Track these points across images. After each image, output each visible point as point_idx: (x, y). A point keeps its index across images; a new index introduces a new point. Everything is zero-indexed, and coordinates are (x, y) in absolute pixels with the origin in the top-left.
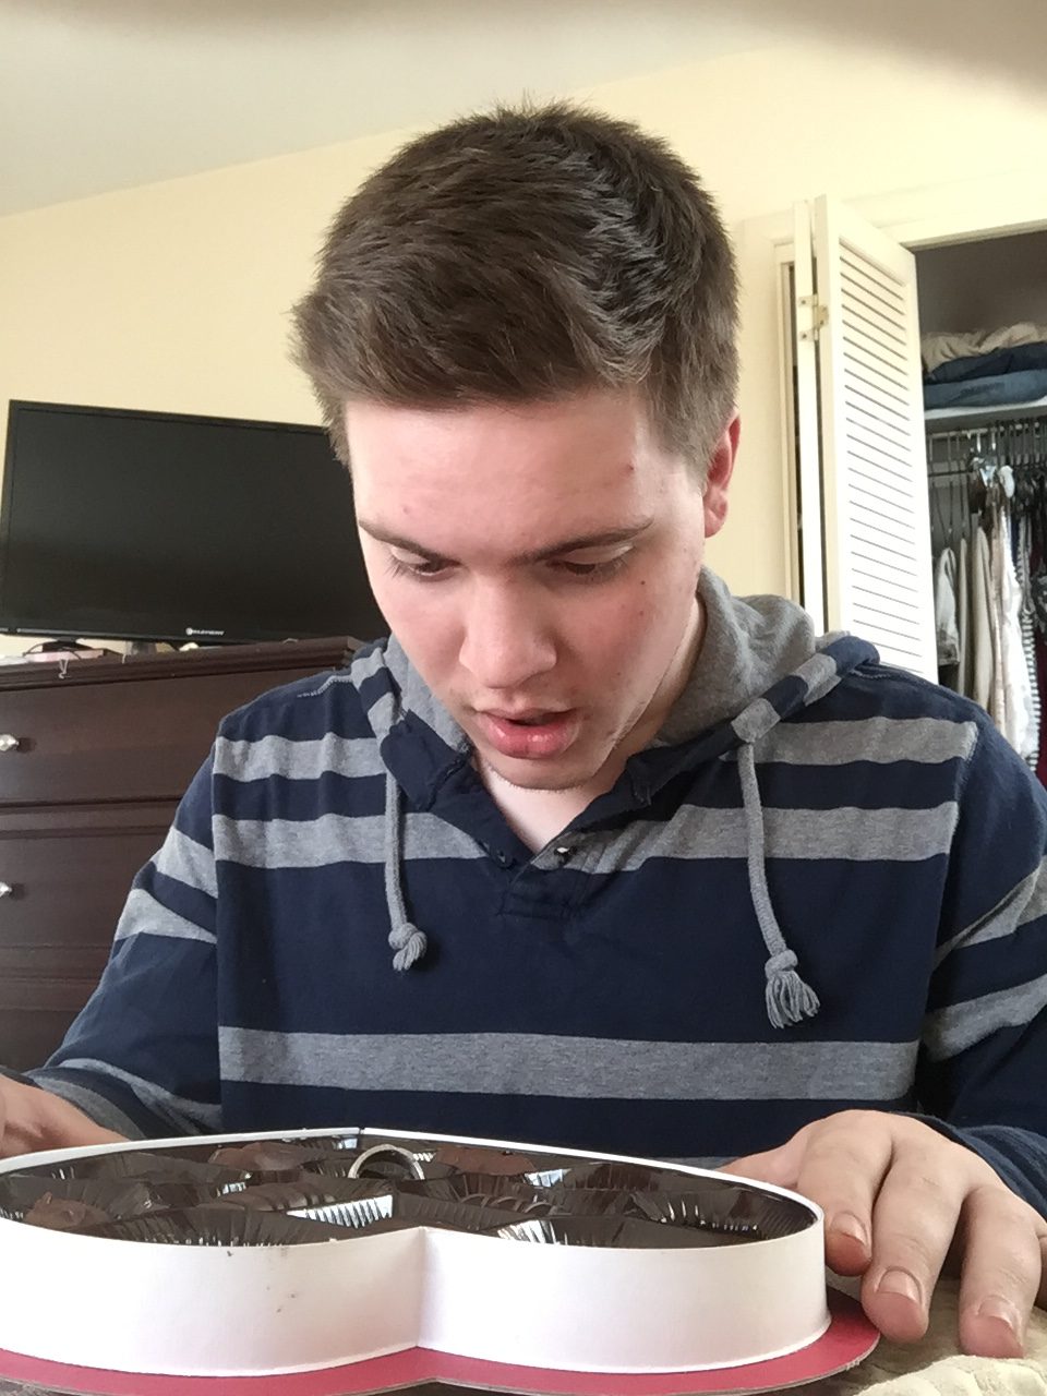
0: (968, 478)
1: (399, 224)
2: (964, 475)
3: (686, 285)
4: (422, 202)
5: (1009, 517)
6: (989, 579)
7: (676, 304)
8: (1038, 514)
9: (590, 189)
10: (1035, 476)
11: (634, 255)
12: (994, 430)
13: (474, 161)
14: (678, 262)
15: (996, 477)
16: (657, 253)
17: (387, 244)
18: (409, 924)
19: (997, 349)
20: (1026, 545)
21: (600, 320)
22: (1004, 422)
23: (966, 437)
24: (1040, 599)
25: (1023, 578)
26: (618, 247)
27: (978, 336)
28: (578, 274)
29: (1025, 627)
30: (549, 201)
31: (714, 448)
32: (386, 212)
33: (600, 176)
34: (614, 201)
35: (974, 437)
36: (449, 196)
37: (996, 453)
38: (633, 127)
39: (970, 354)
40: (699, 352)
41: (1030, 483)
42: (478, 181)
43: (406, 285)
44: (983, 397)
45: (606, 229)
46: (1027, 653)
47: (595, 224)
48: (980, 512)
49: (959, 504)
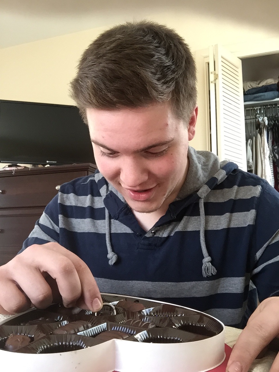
0: (256, 120)
1: (98, 58)
2: (254, 120)
3: (181, 72)
4: (105, 52)
5: (266, 131)
6: (261, 147)
7: (178, 78)
8: (274, 130)
9: (153, 46)
10: (273, 120)
11: (166, 64)
12: (262, 107)
13: (119, 39)
14: (179, 65)
15: (263, 120)
16: (172, 63)
17: (95, 64)
18: (112, 252)
19: (263, 86)
20: (271, 138)
21: (156, 84)
22: (266, 105)
23: (255, 109)
24: (274, 152)
25: (270, 147)
26: (161, 62)
27: (258, 82)
28: (150, 71)
29: (270, 160)
30: (141, 50)
31: (191, 116)
32: (95, 55)
33: (155, 42)
34: (160, 49)
35: (257, 109)
36: (112, 50)
37: (263, 114)
38: (164, 26)
39: (256, 87)
40: (185, 91)
41: (272, 122)
42: (121, 45)
43: (101, 76)
44: (259, 98)
45: (158, 57)
46: (271, 167)
47: (154, 56)
48: (259, 129)
49: (253, 127)
